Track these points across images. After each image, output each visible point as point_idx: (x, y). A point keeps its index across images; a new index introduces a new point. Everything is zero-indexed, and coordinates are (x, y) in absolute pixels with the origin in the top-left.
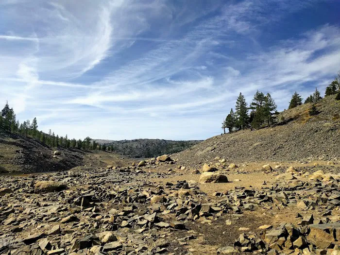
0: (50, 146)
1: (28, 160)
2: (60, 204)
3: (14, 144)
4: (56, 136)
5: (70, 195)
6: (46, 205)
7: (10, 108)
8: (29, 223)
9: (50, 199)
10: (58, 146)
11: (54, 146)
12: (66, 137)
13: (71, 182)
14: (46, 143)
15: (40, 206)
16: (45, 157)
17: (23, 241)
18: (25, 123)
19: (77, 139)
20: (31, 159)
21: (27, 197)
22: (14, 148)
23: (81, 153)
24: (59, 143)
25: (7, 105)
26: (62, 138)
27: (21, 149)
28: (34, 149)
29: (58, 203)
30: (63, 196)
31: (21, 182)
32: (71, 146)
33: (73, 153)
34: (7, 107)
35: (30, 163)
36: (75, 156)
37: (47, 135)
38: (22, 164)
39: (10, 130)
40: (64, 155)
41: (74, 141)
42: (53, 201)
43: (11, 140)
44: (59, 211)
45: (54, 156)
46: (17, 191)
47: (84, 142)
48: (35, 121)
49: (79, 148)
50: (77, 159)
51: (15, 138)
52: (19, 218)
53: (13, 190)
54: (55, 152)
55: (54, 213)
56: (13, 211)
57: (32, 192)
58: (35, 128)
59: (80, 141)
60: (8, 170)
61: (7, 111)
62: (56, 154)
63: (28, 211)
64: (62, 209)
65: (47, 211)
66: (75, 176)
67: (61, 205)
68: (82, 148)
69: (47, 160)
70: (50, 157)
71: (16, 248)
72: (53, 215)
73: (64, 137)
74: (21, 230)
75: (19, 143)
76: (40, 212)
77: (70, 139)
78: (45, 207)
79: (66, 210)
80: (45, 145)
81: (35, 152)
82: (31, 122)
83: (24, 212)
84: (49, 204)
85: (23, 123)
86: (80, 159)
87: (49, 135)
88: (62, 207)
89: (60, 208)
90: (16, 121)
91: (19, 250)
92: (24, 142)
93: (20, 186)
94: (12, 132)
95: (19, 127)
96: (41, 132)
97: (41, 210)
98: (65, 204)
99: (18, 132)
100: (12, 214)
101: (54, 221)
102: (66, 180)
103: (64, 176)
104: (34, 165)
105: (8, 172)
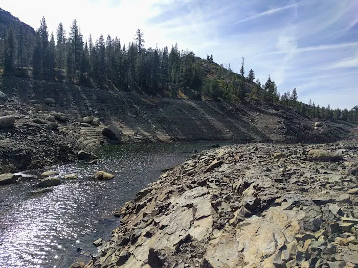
0: (310, 117)
1: (289, 130)
2: (341, 174)
3: (276, 115)
4: (316, 106)
5: (352, 166)
6: (325, 173)
7: (272, 81)
8: (313, 187)
9: (329, 168)
10: (319, 117)
11: (314, 117)
12: (329, 106)
13: (347, 154)
14: (307, 114)
15: (319, 173)
16: (306, 128)
17: (312, 201)
18: (285, 94)
19: (342, 109)
20: (292, 130)
21: (302, 163)
22: (277, 119)
23: (347, 124)
24: (320, 115)
25: (269, 78)
26: (323, 108)
27: (282, 120)
28: (295, 120)
29: (340, 173)
30: (344, 167)
31: (292, 149)
32: (335, 116)
33: (337, 125)
34: (269, 81)
35: (291, 134)
36: (340, 128)
37: (307, 105)
38: (284, 134)
39: (273, 102)
40: (326, 127)
41: (338, 111)
42: (333, 170)
43: (274, 111)
44: (343, 181)
45: (315, 128)
46: (290, 157)
47: (351, 112)
48: (295, 92)
49: (345, 120)
50: (342, 132)
51: (277, 109)
52: (301, 180)
53: (287, 155)
54: (316, 123)
55: (337, 182)
56: (295, 173)
57: (305, 159)
58: (295, 98)
59: (346, 111)
60: (273, 139)
61: (269, 84)
62: (317, 126)
63: (308, 175)
64: (347, 179)
65: (328, 179)
66: (350, 148)
67: (344, 176)
68: (348, 120)
69: (308, 131)
70: (311, 129)
71: (307, 205)
72: (337, 184)
73: (326, 107)
74: (307, 191)
75: (281, 114)
76: (321, 178)
77: (333, 110)
78: (325, 175)
79: (351, 181)
80: (305, 116)
81: (296, 123)
82: (291, 93)
83: (304, 175)
84: (328, 172)
85: (284, 94)
86: (346, 132)
87: (309, 106)
88: (346, 178)
89: (342, 178)
90: (278, 93)
91: (310, 208)
92: (285, 113)
93: (292, 152)
94: (274, 104)
95: (280, 99)
96: (301, 102)
97: (322, 177)
98: (348, 175)
99: (279, 104)
100: (295, 176)
101: (340, 190)
102: (340, 151)
103: (337, 147)
104: (295, 136)
105: (273, 141)
